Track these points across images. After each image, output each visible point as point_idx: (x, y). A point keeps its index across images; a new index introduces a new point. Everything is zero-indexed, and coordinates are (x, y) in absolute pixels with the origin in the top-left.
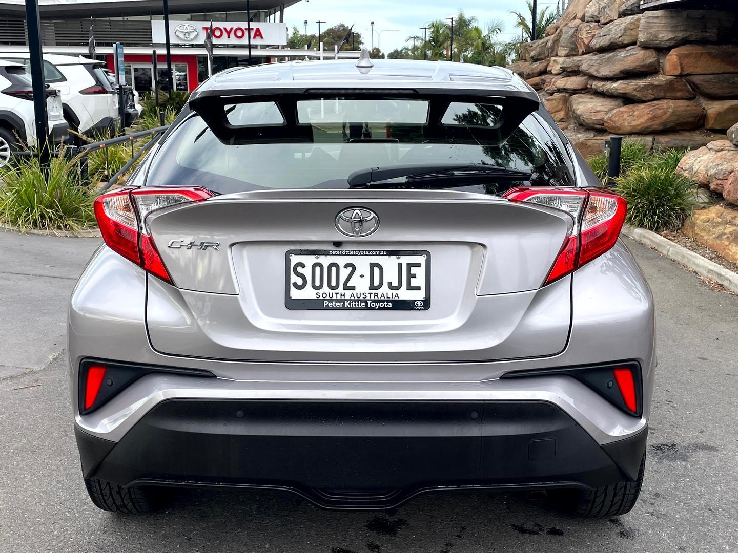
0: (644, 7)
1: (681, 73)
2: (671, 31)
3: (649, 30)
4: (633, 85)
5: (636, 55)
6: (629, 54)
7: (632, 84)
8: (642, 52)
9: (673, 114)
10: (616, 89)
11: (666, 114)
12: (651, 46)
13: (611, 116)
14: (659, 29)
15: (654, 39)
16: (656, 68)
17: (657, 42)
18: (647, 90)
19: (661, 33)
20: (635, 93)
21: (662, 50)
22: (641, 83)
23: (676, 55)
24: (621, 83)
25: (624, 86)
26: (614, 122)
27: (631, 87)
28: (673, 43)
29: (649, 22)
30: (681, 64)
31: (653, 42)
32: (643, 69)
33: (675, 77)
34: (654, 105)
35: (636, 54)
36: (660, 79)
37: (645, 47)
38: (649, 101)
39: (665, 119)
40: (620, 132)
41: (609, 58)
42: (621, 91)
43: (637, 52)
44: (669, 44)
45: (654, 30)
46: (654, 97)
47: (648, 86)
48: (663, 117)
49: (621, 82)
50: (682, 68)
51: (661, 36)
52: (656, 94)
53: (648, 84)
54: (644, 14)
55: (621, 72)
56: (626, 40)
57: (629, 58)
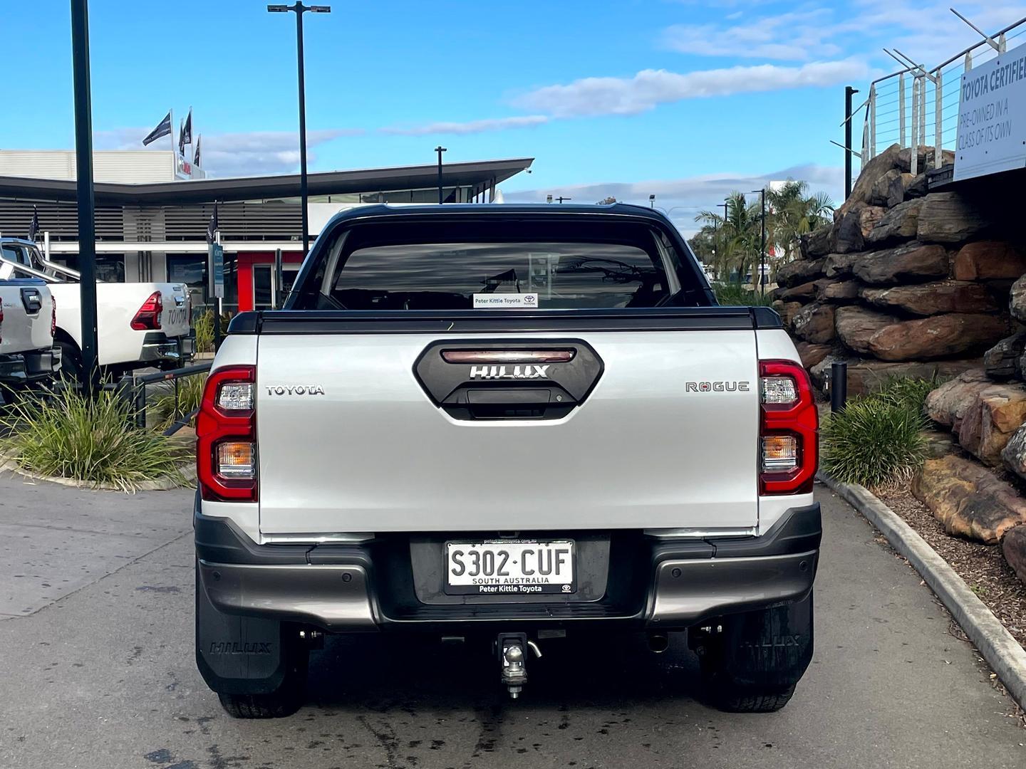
0: (932, 187)
1: (976, 278)
2: (963, 220)
3: (932, 219)
4: (907, 294)
5: (915, 253)
6: (905, 252)
7: (905, 292)
8: (923, 248)
9: (963, 333)
10: (886, 299)
11: (954, 333)
12: (935, 240)
13: (877, 336)
14: (946, 218)
15: (938, 231)
16: (941, 271)
17: (943, 235)
18: (927, 301)
19: (949, 223)
20: (909, 305)
21: (951, 246)
22: (919, 291)
23: (969, 253)
24: (892, 291)
25: (896, 295)
26: (882, 345)
27: (905, 296)
28: (965, 236)
29: (934, 209)
30: (977, 265)
31: (936, 235)
32: (922, 273)
33: (970, 283)
34: (936, 321)
35: (913, 251)
36: (949, 286)
37: (927, 241)
38: (928, 317)
39: (952, 340)
40: (890, 358)
41: (883, 257)
42: (889, 302)
43: (915, 249)
44: (959, 237)
45: (940, 218)
46: (938, 309)
47: (928, 295)
48: (949, 337)
49: (893, 289)
50: (978, 270)
51: (947, 227)
52: (940, 306)
53: (927, 292)
54: (926, 198)
55: (894, 275)
56: (905, 232)
57: (905, 257)
